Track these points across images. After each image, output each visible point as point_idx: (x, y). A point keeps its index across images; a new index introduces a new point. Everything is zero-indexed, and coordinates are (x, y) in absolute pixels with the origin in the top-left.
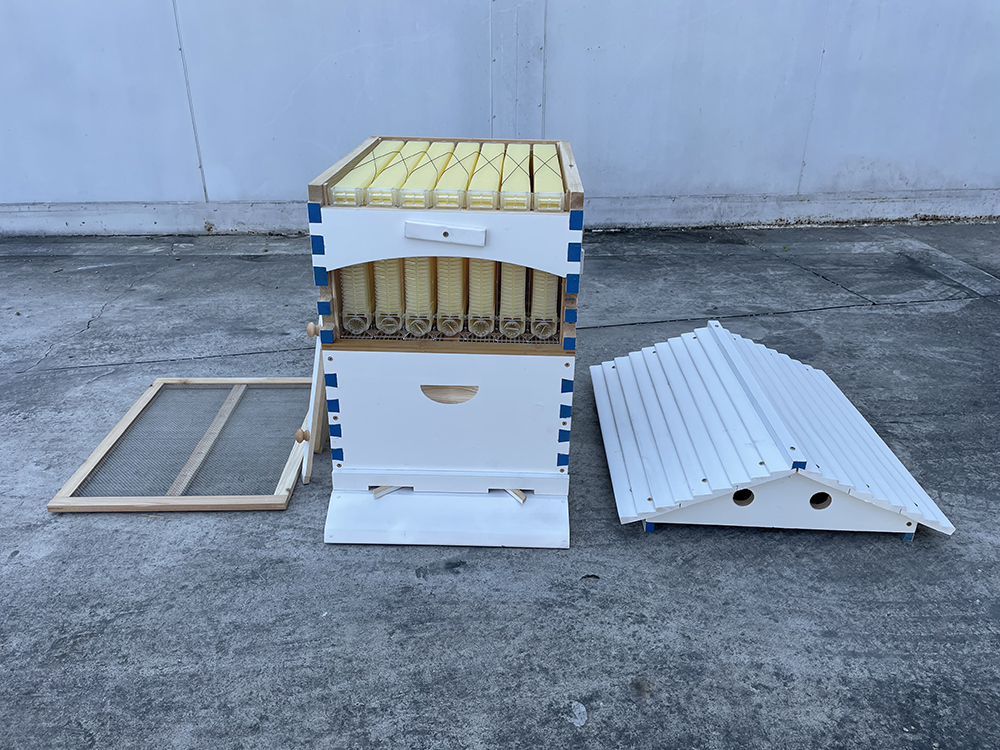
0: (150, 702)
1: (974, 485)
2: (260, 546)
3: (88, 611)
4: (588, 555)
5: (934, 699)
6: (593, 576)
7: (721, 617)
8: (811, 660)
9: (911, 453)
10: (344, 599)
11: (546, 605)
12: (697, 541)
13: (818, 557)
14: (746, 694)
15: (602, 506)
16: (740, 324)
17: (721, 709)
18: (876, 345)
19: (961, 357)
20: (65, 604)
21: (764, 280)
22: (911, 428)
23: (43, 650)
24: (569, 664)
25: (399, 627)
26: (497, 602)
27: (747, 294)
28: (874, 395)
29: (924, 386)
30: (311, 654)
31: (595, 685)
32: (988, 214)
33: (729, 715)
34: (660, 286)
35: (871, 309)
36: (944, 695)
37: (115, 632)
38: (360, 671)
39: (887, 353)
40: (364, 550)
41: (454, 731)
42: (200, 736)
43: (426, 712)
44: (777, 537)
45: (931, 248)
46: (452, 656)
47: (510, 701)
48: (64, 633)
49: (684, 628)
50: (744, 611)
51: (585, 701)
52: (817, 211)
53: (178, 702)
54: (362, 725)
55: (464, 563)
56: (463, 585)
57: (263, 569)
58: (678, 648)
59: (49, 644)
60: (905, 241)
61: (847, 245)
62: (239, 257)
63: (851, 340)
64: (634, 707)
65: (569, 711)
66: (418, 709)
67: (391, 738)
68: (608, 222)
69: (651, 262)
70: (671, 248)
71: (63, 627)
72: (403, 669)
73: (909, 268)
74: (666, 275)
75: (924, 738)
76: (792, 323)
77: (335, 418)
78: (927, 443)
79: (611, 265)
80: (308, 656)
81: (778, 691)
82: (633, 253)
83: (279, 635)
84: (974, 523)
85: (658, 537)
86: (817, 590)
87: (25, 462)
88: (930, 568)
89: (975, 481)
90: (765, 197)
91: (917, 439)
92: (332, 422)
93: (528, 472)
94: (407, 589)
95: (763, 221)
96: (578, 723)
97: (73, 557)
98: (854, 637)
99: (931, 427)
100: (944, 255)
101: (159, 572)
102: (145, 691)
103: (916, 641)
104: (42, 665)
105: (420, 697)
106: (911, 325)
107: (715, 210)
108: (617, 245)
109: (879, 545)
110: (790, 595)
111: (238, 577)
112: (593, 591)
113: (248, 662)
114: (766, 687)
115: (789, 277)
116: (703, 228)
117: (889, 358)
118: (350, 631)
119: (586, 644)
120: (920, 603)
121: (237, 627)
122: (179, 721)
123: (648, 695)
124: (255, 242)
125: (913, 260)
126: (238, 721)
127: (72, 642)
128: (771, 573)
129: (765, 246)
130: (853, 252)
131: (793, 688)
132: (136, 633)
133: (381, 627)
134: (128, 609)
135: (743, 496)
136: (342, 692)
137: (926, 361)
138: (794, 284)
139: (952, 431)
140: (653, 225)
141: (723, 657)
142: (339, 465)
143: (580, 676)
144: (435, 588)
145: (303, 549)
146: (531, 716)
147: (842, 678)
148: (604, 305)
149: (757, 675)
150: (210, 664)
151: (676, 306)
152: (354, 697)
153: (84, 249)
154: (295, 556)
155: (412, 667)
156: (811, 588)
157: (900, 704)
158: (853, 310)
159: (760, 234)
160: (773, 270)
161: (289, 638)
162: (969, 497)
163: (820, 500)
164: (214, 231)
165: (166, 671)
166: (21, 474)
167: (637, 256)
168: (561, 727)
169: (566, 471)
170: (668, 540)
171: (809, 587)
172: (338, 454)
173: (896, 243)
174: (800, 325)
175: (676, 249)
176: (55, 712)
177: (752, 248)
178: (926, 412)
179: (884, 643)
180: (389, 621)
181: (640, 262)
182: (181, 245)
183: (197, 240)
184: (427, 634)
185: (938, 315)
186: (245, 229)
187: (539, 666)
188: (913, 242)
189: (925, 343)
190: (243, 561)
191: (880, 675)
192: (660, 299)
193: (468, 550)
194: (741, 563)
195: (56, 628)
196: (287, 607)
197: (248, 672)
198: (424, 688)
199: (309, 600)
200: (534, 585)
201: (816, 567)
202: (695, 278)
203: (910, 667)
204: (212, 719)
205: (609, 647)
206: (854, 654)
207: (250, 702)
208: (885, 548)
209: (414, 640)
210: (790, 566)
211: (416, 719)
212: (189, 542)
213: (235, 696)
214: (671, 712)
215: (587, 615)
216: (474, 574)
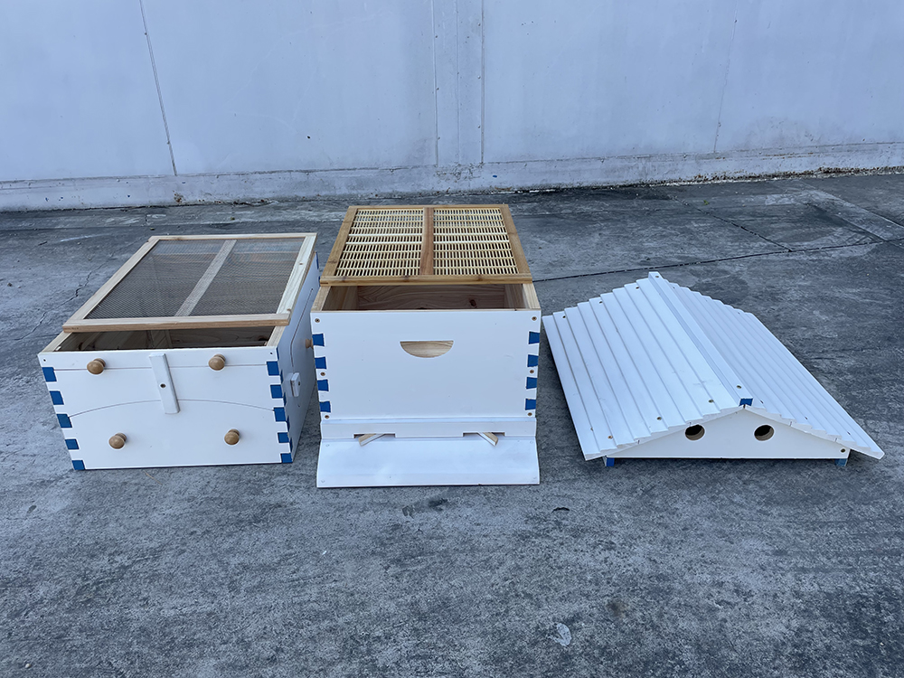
0: (173, 640)
1: (895, 413)
2: (258, 492)
3: (107, 559)
4: (557, 489)
5: (878, 607)
6: (563, 509)
7: (682, 541)
8: (766, 577)
9: (837, 386)
10: (340, 539)
11: (524, 537)
12: (653, 473)
13: (763, 483)
14: (711, 610)
15: (565, 444)
16: (671, 273)
17: (689, 624)
18: (796, 288)
19: (872, 297)
20: (85, 553)
21: (690, 232)
22: (835, 363)
23: (69, 596)
24: (550, 590)
25: (392, 561)
26: (479, 535)
27: (676, 246)
28: (799, 333)
29: (842, 324)
30: (316, 590)
31: (575, 607)
32: (884, 166)
33: (698, 629)
34: (596, 240)
35: (788, 256)
36: (887, 604)
37: (134, 577)
38: (363, 603)
39: (806, 296)
40: (354, 493)
41: (453, 655)
42: (223, 669)
43: (426, 638)
44: (725, 467)
45: (835, 198)
46: (444, 586)
47: (501, 626)
48: (87, 580)
49: (650, 553)
50: (702, 535)
51: (568, 622)
52: (731, 168)
53: (199, 639)
54: (369, 652)
55: (445, 501)
56: (447, 521)
57: (262, 514)
58: (646, 571)
59: (73, 591)
60: (812, 192)
61: (761, 198)
62: (209, 226)
63: (772, 285)
64: (612, 626)
65: (554, 632)
66: (418, 636)
67: (396, 663)
68: (544, 183)
69: (586, 219)
70: (603, 205)
71: (85, 574)
72: (400, 600)
73: (818, 217)
74: (600, 230)
75: (873, 643)
76: (719, 271)
77: (323, 374)
78: (850, 377)
79: (550, 223)
80: (313, 592)
81: (740, 606)
82: (569, 211)
83: (285, 574)
84: (898, 447)
85: (618, 471)
86: (765, 513)
87: (32, 423)
88: (864, 489)
89: (895, 410)
90: (685, 156)
91: (840, 373)
92: (319, 378)
93: (498, 416)
94: (396, 527)
95: (683, 178)
96: (564, 642)
97: (87, 509)
98: (803, 554)
99: (850, 362)
100: (848, 204)
101: (168, 520)
102: (167, 630)
103: (858, 556)
104: (69, 610)
105: (419, 625)
106: (825, 269)
107: (640, 169)
108: (554, 204)
109: (817, 470)
110: (742, 519)
111: (242, 521)
112: (564, 522)
113: (260, 599)
114: (729, 603)
115: (711, 229)
116: (630, 186)
117: (809, 300)
118: (349, 567)
119: (564, 571)
120: (857, 522)
121: (246, 568)
122: (201, 656)
123: (623, 615)
124: (221, 211)
125: (819, 209)
126: (256, 654)
127: (94, 588)
128: (722, 500)
129: (687, 201)
130: (766, 204)
131: (753, 603)
132: (154, 577)
133: (376, 563)
134: (143, 555)
135: (694, 432)
136: (348, 623)
137: (841, 302)
138: (716, 235)
139: (871, 364)
140: (585, 185)
141: (687, 577)
142: (327, 417)
143: (561, 600)
144: (421, 525)
145: (297, 494)
146: (521, 638)
147: (795, 592)
148: (547, 260)
149: (719, 592)
150: (224, 603)
151: (613, 258)
152: (359, 627)
153: (63, 222)
154: (291, 500)
155: (409, 598)
156: (760, 511)
157: (848, 613)
158: (772, 257)
159: (681, 189)
160: (696, 223)
161: (294, 576)
162: (892, 424)
163: (763, 432)
164: (183, 202)
165: (184, 610)
166: (30, 434)
167: (572, 213)
168: (549, 647)
169: (534, 415)
170: (627, 473)
171: (758, 511)
172: (326, 407)
173: (804, 194)
174: (726, 272)
175: (607, 205)
176: (86, 653)
177: (675, 203)
178: (847, 348)
179: (829, 559)
180: (383, 557)
181: (575, 219)
182: (154, 216)
183: (168, 211)
184: (419, 567)
185: (848, 259)
186: (212, 199)
187: (523, 592)
188: (819, 193)
189: (839, 285)
190: (244, 507)
191: (828, 588)
192: (598, 252)
193: (448, 488)
194: (695, 492)
195: (79, 576)
196: (289, 547)
197: (261, 609)
198: (422, 617)
199: (308, 541)
200: (511, 519)
201: (762, 493)
202: (627, 232)
203: (854, 579)
204: (232, 653)
205: (584, 573)
206: (804, 570)
207: (265, 636)
208: (821, 473)
209: (407, 573)
210: (739, 493)
211: (417, 645)
212: (193, 491)
213: (251, 630)
214: (646, 629)
215: (562, 544)
216: (456, 511)
